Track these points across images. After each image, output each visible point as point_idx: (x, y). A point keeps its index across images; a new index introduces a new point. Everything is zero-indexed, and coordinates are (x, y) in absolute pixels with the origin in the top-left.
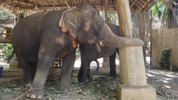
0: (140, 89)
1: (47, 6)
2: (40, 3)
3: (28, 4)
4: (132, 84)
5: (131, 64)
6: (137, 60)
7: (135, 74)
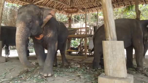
0: (114, 80)
1: (89, 8)
2: (84, 7)
3: (73, 10)
4: (109, 74)
5: (108, 56)
6: (113, 53)
7: (111, 65)
